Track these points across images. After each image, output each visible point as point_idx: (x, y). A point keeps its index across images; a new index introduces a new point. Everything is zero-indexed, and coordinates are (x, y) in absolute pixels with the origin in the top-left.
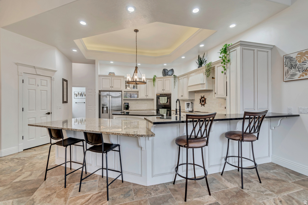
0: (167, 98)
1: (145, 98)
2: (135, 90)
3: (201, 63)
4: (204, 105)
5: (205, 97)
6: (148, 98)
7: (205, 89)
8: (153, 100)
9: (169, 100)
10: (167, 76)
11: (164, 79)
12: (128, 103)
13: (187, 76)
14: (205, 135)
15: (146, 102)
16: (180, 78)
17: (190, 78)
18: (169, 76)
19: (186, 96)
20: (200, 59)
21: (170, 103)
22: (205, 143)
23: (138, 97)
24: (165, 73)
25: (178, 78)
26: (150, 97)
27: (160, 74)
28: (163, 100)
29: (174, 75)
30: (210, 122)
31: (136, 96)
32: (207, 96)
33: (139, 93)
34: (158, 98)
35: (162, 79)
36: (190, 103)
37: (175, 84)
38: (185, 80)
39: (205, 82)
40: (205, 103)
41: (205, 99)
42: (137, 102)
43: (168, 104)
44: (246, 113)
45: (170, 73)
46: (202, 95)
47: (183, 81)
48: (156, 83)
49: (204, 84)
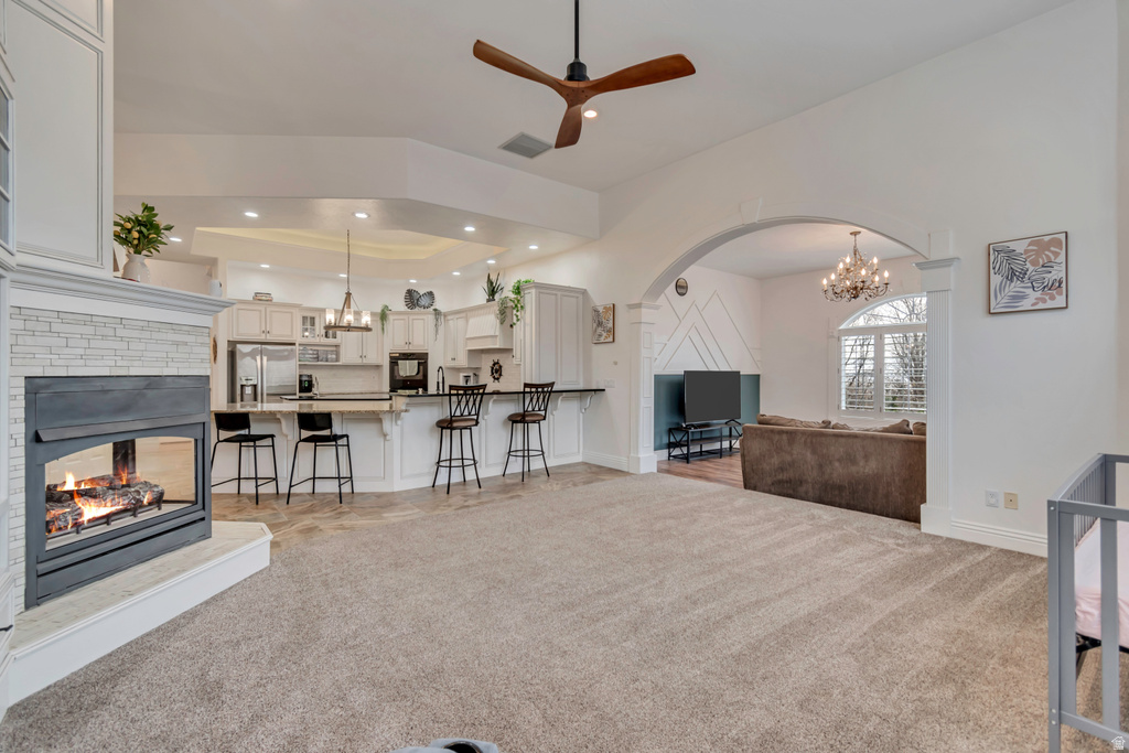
0: (419, 363)
1: (358, 361)
2: (331, 341)
3: (492, 291)
4: (498, 379)
5: (501, 363)
6: (365, 361)
7: (497, 347)
8: (378, 367)
9: (421, 368)
10: (417, 309)
11: (411, 317)
12: (310, 376)
13: (463, 315)
14: (473, 412)
15: (358, 373)
16: (449, 318)
17: (471, 321)
18: (422, 310)
19: (463, 361)
20: (490, 282)
21: (425, 376)
22: (474, 423)
23: (337, 360)
24: (412, 299)
25: (445, 316)
26: (372, 359)
27: (399, 304)
28: (408, 369)
29: (435, 310)
30: (479, 397)
31: (334, 356)
32: (504, 360)
33: (342, 351)
34: (394, 361)
35: (406, 317)
36: (471, 374)
37: (437, 331)
38: (461, 322)
39: (497, 333)
40: (501, 375)
41: (501, 367)
42: (333, 372)
43: (420, 377)
44: (526, 385)
45: (424, 301)
46: (496, 357)
47: (455, 324)
48: (389, 325)
49: (496, 336)
